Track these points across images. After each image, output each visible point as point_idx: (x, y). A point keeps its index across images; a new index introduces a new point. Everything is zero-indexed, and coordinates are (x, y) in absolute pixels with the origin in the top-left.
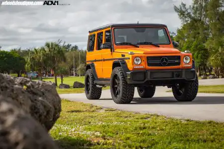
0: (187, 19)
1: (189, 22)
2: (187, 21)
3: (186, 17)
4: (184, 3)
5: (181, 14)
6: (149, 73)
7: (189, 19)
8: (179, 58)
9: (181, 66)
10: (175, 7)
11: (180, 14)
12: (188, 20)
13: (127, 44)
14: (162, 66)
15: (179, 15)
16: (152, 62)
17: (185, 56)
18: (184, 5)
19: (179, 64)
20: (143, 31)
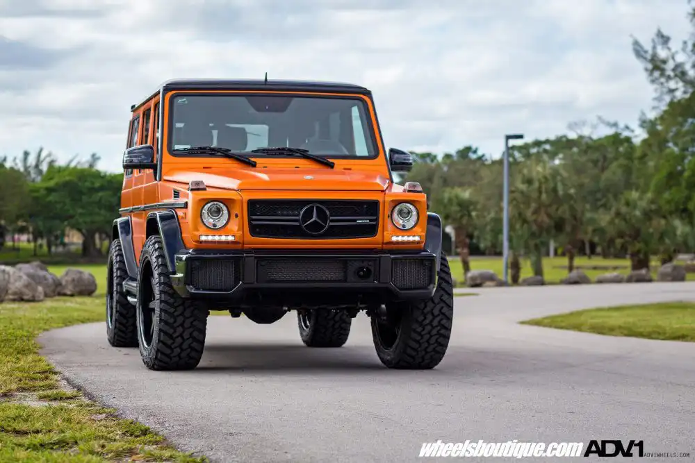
0: (672, 85)
1: (679, 95)
2: (672, 91)
3: (669, 78)
4: (665, 33)
5: (656, 68)
6: (251, 261)
7: (681, 84)
8: (372, 208)
9: (378, 237)
10: (636, 43)
11: (650, 66)
12: (676, 90)
13: (213, 152)
14: (303, 235)
15: (646, 70)
16: (265, 219)
17: (397, 203)
18: (665, 40)
19: (371, 230)
20: (282, 109)
